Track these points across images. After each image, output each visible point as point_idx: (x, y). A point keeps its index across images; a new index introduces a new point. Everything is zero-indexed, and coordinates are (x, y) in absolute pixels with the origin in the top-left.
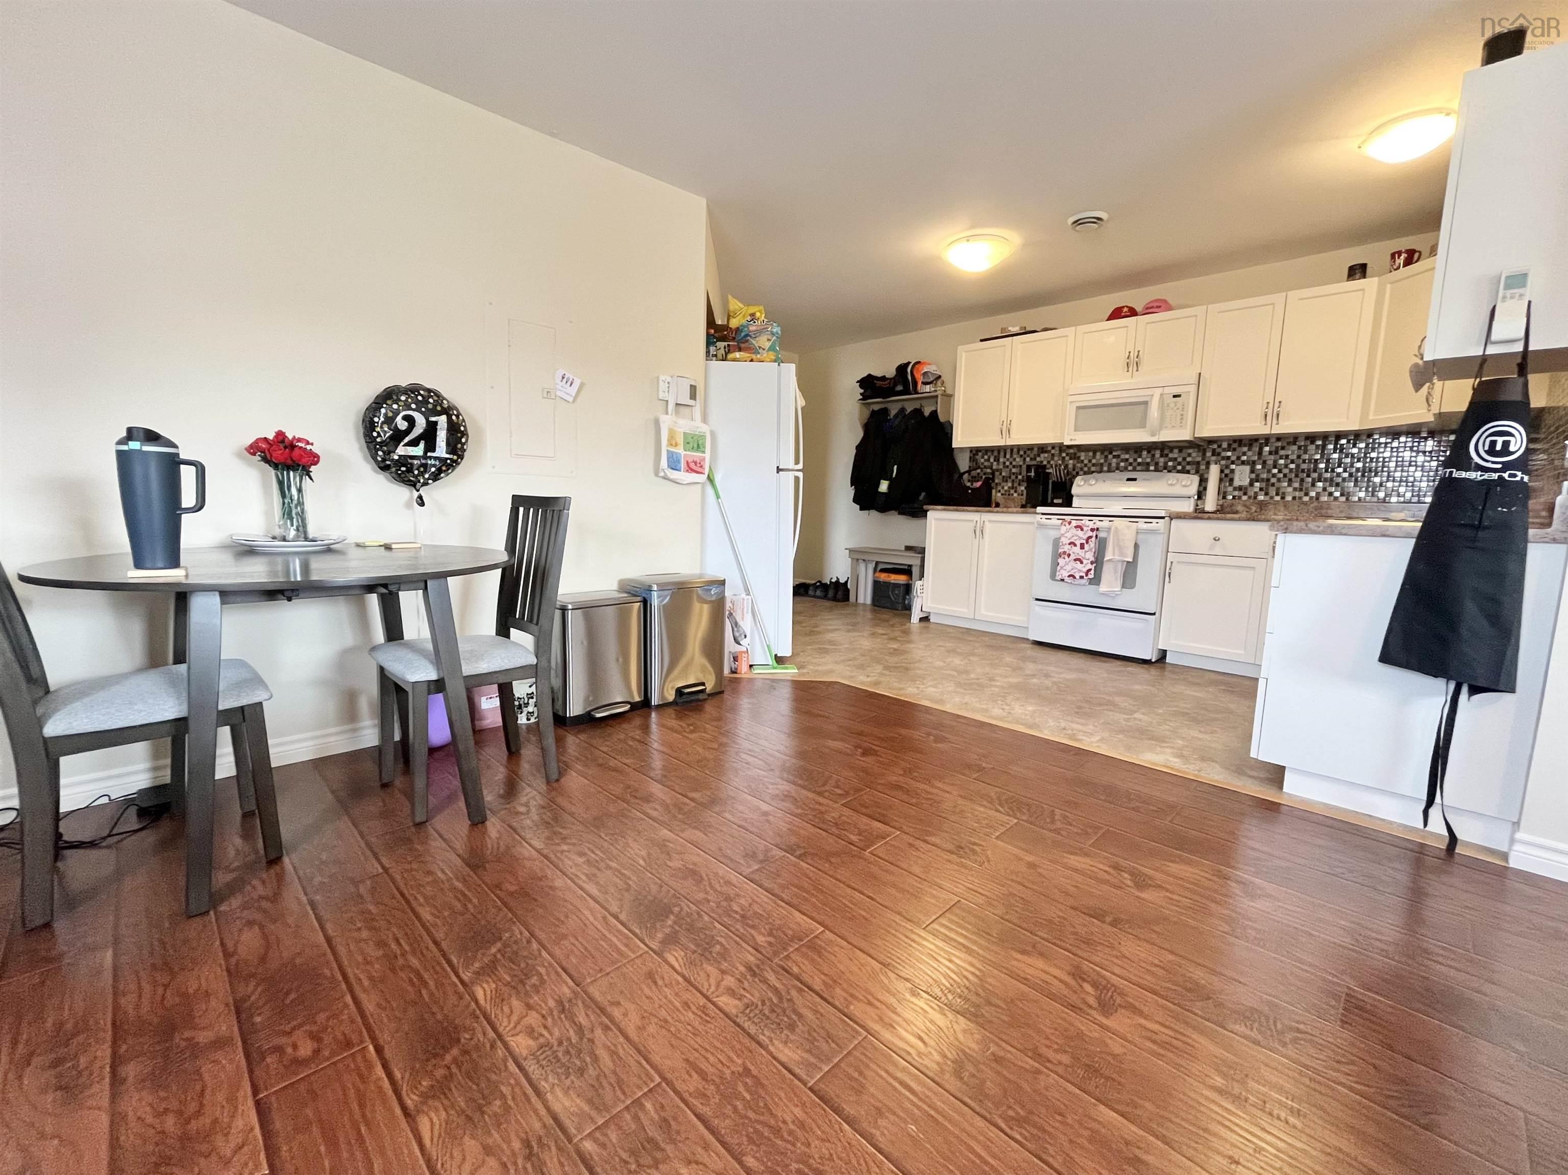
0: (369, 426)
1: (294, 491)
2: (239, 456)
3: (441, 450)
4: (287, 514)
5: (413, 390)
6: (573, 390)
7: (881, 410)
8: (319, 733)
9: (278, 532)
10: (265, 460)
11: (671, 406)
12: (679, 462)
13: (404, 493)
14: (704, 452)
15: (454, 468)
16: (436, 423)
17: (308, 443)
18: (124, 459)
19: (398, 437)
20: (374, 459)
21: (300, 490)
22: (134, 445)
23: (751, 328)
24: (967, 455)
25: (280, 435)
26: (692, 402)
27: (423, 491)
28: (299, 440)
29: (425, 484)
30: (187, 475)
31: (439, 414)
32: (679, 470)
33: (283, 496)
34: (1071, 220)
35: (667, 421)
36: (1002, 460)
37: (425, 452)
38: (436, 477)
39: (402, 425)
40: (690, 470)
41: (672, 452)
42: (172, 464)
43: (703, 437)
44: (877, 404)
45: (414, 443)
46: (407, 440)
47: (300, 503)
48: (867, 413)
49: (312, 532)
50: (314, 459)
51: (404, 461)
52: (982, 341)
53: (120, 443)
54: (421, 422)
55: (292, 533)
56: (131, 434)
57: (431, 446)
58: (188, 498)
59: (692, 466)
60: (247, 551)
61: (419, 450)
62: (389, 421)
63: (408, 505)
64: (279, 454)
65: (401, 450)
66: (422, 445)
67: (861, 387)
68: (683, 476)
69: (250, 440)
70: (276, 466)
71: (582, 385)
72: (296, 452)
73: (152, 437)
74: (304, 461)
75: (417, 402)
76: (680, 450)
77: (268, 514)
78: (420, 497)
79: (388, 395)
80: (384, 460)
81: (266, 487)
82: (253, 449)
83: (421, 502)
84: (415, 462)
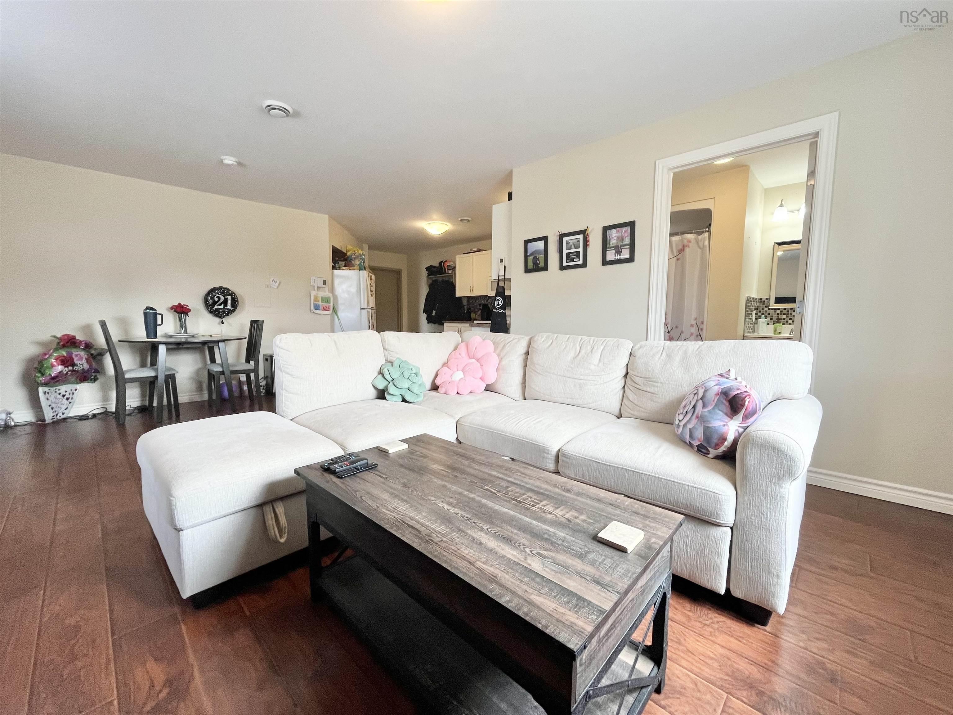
0: (206, 300)
1: (183, 320)
2: (167, 310)
3: (229, 307)
4: (181, 326)
5: (220, 288)
6: (277, 284)
7: (435, 280)
8: (190, 394)
9: (179, 332)
10: (175, 311)
11: (316, 288)
12: (320, 307)
13: (218, 320)
14: (330, 303)
15: (234, 312)
16: (227, 298)
17: (187, 306)
18: (145, 314)
19: (215, 303)
20: (208, 309)
21: (185, 320)
22: (148, 311)
23: (353, 257)
24: (466, 299)
25: (180, 304)
26: (324, 286)
27: (223, 319)
28: (185, 305)
29: (224, 317)
30: (159, 317)
31: (228, 295)
32: (320, 310)
33: (180, 321)
34: (459, 219)
35: (313, 293)
36: (477, 301)
37: (224, 307)
38: (228, 315)
39: (216, 299)
40: (324, 309)
41: (316, 304)
42: (156, 314)
43: (329, 298)
44: (434, 277)
45: (220, 304)
46: (218, 304)
47: (185, 323)
48: (430, 281)
49: (188, 332)
50: (189, 310)
51: (217, 310)
52: (464, 254)
53: (144, 310)
54: (222, 298)
55: (183, 332)
56: (147, 308)
57: (226, 305)
58: (159, 322)
59: (325, 308)
60: (171, 336)
61: (222, 307)
62: (212, 298)
63: (219, 324)
64: (179, 310)
65: (216, 307)
66: (223, 305)
67: (427, 270)
68: (321, 312)
69: (171, 305)
70: (178, 313)
71: (280, 283)
72: (184, 309)
73: (152, 309)
74: (186, 311)
75: (221, 292)
76: (320, 303)
77: (175, 326)
78: (223, 321)
79: (212, 290)
80: (211, 310)
81: (175, 319)
82: (172, 308)
83: (222, 322)
84: (221, 310)
